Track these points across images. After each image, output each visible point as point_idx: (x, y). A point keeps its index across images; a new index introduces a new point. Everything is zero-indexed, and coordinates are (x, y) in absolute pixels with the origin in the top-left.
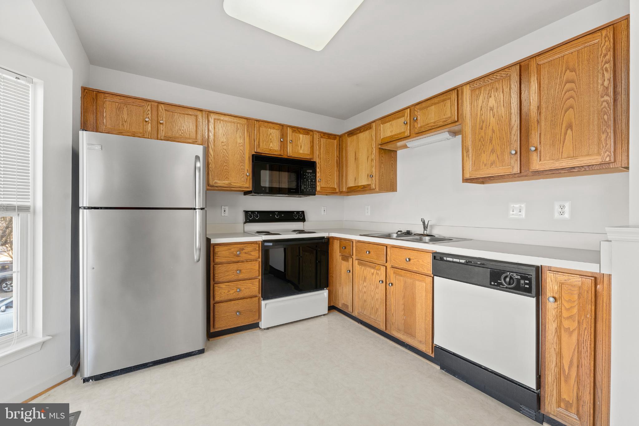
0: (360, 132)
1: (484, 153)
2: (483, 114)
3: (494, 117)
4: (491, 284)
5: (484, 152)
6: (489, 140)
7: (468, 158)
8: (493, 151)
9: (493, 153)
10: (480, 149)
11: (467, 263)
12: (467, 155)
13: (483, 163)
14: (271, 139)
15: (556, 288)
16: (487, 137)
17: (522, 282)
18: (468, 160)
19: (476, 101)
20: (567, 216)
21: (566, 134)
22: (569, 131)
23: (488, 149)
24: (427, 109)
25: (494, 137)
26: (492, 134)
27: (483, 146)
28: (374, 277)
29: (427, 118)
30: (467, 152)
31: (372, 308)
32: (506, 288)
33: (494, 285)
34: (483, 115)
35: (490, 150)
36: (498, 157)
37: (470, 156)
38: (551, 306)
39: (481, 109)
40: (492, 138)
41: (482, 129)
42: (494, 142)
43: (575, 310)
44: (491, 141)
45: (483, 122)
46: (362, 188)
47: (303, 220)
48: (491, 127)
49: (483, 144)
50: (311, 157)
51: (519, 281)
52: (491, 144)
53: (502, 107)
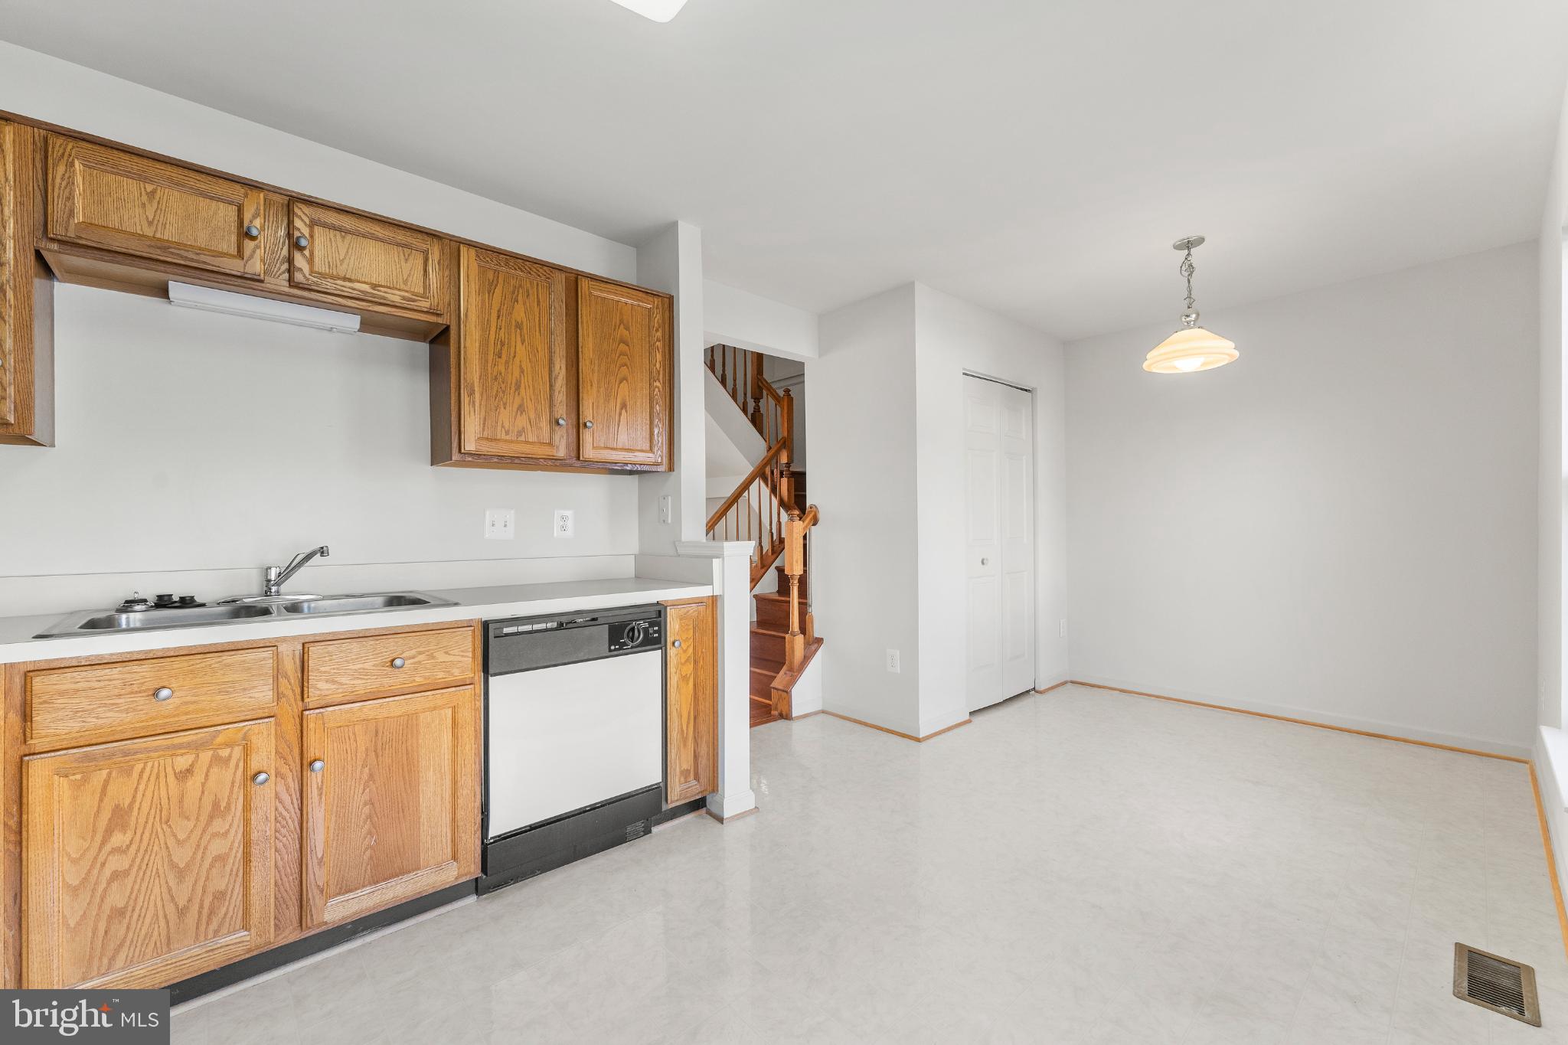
1: (505, 408)
2: (503, 326)
3: (523, 344)
4: (610, 651)
5: (505, 404)
6: (513, 385)
7: (472, 409)
8: (521, 409)
9: (522, 413)
10: (496, 398)
11: (561, 626)
12: (470, 401)
13: (503, 427)
15: (677, 627)
16: (510, 376)
17: (651, 631)
18: (472, 412)
19: (489, 293)
20: (569, 533)
21: (620, 414)
22: (624, 411)
23: (511, 401)
24: (343, 237)
25: (523, 382)
26: (520, 376)
27: (504, 392)
29: (342, 261)
30: (471, 394)
32: (632, 647)
33: (615, 650)
34: (503, 329)
35: (516, 406)
36: (530, 422)
37: (477, 404)
38: (672, 652)
39: (498, 317)
40: (520, 382)
41: (500, 357)
42: (522, 391)
43: (691, 650)
44: (518, 387)
45: (503, 344)
48: (517, 359)
49: (503, 388)
51: (646, 630)
52: (519, 394)
53: (537, 333)
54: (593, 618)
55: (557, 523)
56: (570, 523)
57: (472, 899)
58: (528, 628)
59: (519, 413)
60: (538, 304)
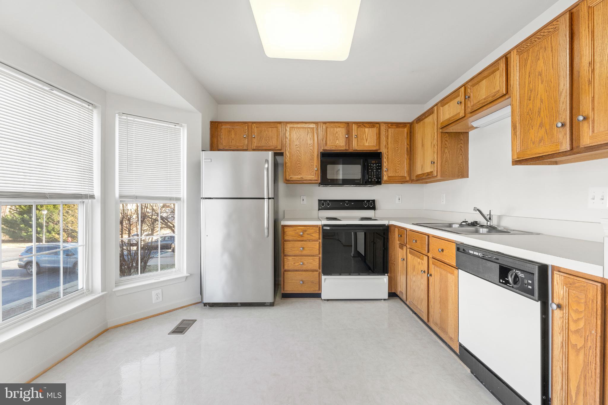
0: (426, 117)
1: (532, 129)
2: (531, 81)
3: (542, 84)
4: (500, 282)
5: (532, 127)
6: (537, 112)
8: (541, 125)
9: (541, 128)
10: (528, 125)
11: (482, 257)
12: (514, 133)
13: (531, 140)
14: (337, 137)
16: (535, 108)
17: (526, 281)
18: (515, 138)
19: (525, 66)
23: (536, 123)
24: (479, 85)
25: (542, 108)
26: (541, 105)
27: (532, 119)
29: (479, 95)
30: (515, 129)
32: (513, 287)
33: (502, 283)
34: (531, 83)
35: (538, 124)
36: (546, 132)
37: (518, 133)
39: (529, 76)
40: (541, 109)
41: (530, 100)
42: (542, 114)
43: (582, 323)
44: (539, 112)
45: (531, 91)
46: (427, 176)
47: (374, 208)
48: (539, 96)
49: (532, 117)
50: (377, 148)
51: (523, 280)
52: (540, 116)
53: (551, 70)
59: (540, 128)
60: (552, 51)
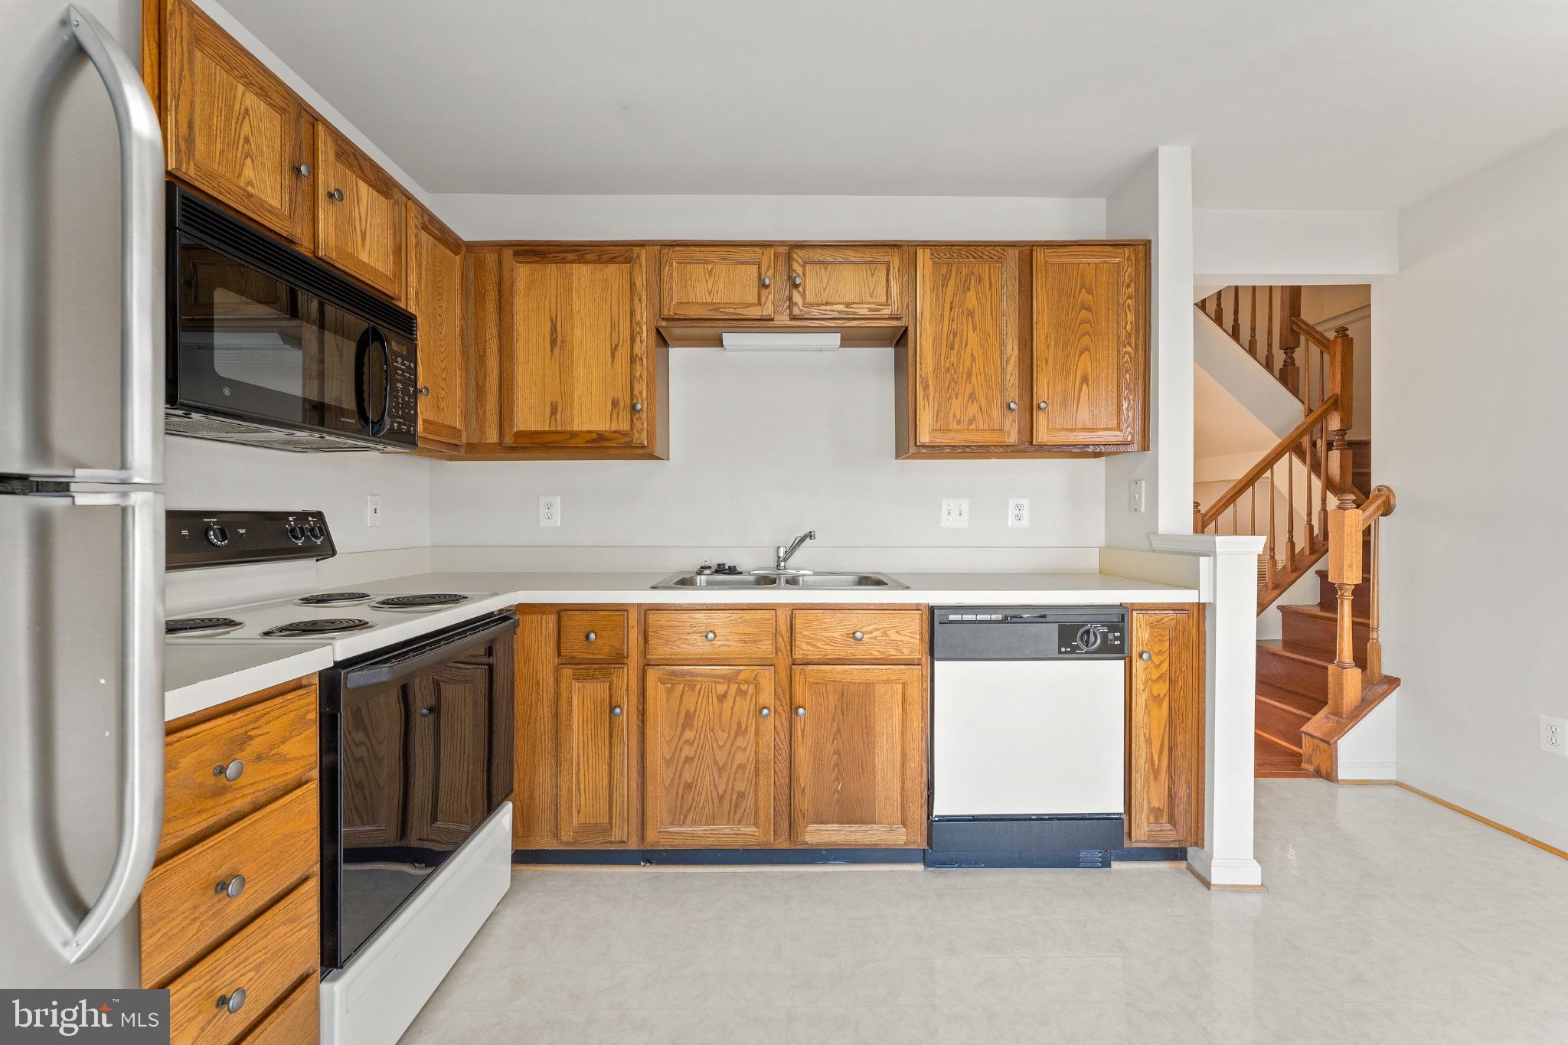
1: (957, 398)
2: (956, 318)
3: (974, 331)
4: (1060, 652)
5: (956, 395)
6: (965, 374)
7: (926, 403)
8: (972, 397)
9: (973, 401)
10: (948, 389)
11: (1005, 620)
12: (924, 395)
13: (954, 417)
15: (1147, 636)
16: (961, 366)
17: (1110, 636)
18: (927, 406)
19: (942, 287)
20: (1025, 522)
21: (1080, 390)
22: (1085, 386)
23: (963, 391)
24: (826, 268)
25: (974, 369)
26: (972, 364)
27: (956, 383)
28: (728, 704)
29: (825, 289)
30: (926, 388)
31: (721, 799)
32: (1086, 653)
33: (1066, 652)
34: (955, 321)
35: (967, 395)
36: (981, 410)
37: (931, 398)
38: (1138, 665)
39: (951, 309)
40: (972, 370)
41: (952, 349)
42: (974, 378)
43: (1165, 666)
44: (969, 375)
45: (955, 335)
46: (593, 441)
47: (328, 550)
48: (969, 348)
49: (955, 378)
51: (1104, 636)
52: (970, 382)
53: (989, 318)
54: (1041, 615)
55: (1012, 512)
56: (1025, 512)
57: (920, 867)
58: (972, 617)
59: (970, 400)
60: (990, 288)
